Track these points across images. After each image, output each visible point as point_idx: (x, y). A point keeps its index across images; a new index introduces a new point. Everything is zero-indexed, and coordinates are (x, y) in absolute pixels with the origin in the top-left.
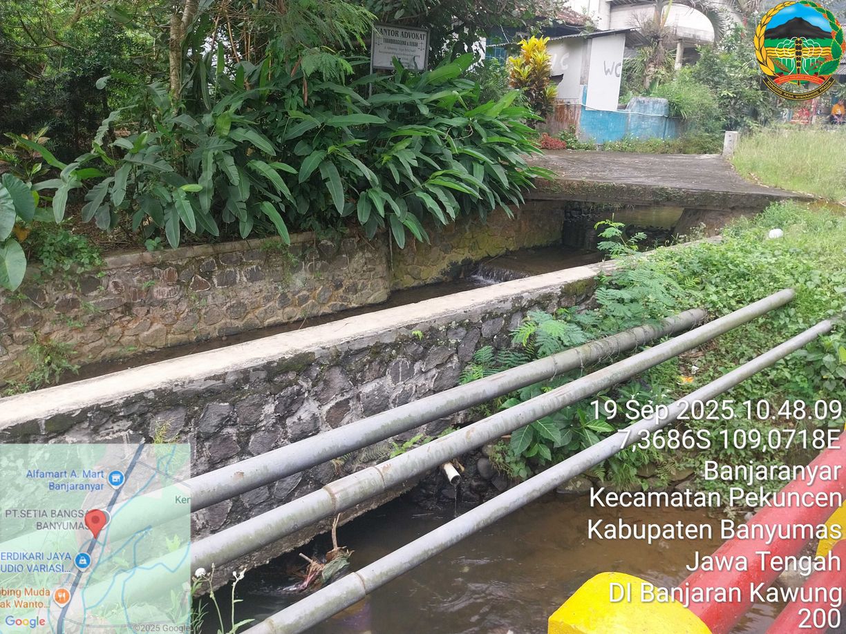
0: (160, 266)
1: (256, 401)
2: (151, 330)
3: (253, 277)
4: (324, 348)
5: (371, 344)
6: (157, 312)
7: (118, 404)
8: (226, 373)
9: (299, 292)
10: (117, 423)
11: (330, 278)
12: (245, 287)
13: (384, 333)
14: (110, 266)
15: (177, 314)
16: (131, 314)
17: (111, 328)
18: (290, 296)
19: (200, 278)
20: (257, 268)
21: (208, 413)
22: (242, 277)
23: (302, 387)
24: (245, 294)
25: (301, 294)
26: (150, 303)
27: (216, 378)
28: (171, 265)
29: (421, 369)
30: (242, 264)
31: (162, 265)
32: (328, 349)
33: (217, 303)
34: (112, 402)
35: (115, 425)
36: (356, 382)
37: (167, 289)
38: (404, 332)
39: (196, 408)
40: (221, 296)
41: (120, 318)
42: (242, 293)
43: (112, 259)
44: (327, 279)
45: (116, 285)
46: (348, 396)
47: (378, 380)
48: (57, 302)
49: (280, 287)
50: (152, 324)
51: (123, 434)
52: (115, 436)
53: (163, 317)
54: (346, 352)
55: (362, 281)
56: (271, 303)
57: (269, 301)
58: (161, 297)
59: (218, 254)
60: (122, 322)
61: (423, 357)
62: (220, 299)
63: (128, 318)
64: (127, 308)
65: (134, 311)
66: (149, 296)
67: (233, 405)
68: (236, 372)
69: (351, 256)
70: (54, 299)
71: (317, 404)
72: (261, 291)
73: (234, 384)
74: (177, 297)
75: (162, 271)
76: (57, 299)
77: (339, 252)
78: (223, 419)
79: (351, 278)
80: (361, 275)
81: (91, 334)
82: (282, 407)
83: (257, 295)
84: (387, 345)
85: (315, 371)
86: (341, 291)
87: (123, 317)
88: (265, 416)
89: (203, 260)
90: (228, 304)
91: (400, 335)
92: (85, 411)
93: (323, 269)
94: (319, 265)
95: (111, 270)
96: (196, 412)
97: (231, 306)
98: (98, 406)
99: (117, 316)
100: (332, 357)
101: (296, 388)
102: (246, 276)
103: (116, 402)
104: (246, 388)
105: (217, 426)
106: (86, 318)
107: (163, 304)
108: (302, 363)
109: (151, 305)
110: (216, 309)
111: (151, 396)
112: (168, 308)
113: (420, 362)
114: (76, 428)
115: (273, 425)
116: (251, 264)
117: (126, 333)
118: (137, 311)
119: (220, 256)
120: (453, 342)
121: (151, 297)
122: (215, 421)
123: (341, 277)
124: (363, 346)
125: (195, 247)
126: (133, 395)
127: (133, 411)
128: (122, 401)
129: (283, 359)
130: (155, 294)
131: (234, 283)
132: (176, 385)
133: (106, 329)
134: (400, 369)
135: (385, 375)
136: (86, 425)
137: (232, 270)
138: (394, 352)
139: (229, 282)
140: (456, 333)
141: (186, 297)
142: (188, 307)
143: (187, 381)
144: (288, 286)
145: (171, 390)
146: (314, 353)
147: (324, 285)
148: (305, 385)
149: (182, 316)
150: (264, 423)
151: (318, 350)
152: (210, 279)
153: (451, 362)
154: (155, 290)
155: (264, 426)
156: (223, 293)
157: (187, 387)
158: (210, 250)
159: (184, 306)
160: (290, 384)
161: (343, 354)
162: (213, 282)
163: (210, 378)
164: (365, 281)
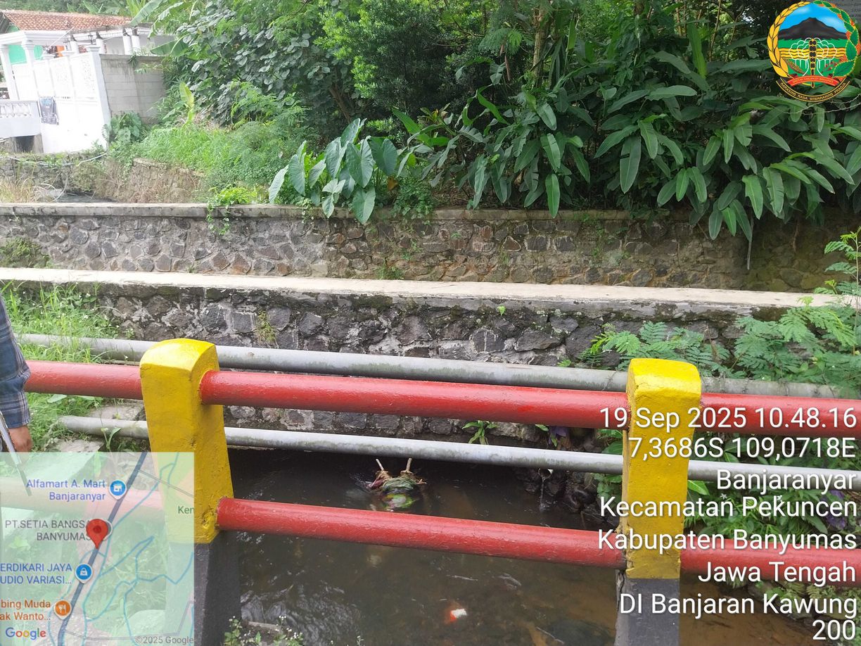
0: (479, 224)
1: (343, 322)
2: (466, 275)
3: (563, 247)
4: (401, 297)
5: (450, 306)
6: (472, 262)
7: (247, 293)
8: (319, 293)
9: (612, 270)
10: (250, 306)
11: (652, 262)
12: (554, 255)
13: (465, 299)
14: (440, 218)
15: (489, 267)
16: (452, 259)
17: (436, 267)
18: (601, 272)
19: (512, 239)
20: (568, 238)
21: (306, 319)
22: (551, 245)
23: (381, 323)
24: (553, 261)
25: (614, 272)
26: (469, 254)
27: (310, 294)
28: (488, 224)
29: (514, 347)
30: (554, 233)
31: (481, 223)
32: (406, 298)
33: (525, 264)
34: (243, 290)
35: (247, 306)
36: (435, 336)
37: (483, 244)
38: (490, 305)
39: (299, 313)
40: (529, 258)
41: (444, 260)
42: (550, 260)
43: (441, 211)
44: (648, 262)
45: (444, 233)
46: (427, 346)
47: (459, 342)
48: (401, 239)
49: (590, 261)
50: (467, 270)
51: (250, 314)
52: (246, 314)
53: (477, 267)
54: (423, 306)
55: (694, 273)
56: (579, 275)
57: (577, 273)
58: (477, 250)
59: (531, 220)
60: (444, 264)
61: (515, 335)
62: (529, 261)
63: (449, 262)
64: (450, 254)
65: (455, 257)
66: (468, 247)
67: (325, 319)
68: (326, 295)
69: (684, 241)
70: (400, 236)
71: (398, 343)
72: (570, 261)
73: (326, 304)
74: (491, 253)
75: (480, 228)
76: (402, 236)
77: (667, 236)
78: (317, 327)
79: (679, 266)
80: (694, 266)
81: (421, 268)
82: (364, 335)
83: (565, 265)
84: (469, 312)
85: (395, 314)
86: (665, 278)
87: (445, 260)
88: (351, 336)
89: (517, 224)
90: (536, 268)
91: (484, 306)
92: (228, 291)
93: (644, 251)
94: (640, 246)
95: (441, 220)
96: (298, 315)
97: (538, 270)
98: (236, 290)
99: (442, 258)
100: (410, 306)
101: (376, 323)
102: (556, 245)
103: (245, 291)
104: (337, 310)
105: (312, 331)
106: (420, 255)
107: (479, 256)
108: (382, 304)
109: (469, 255)
110: (524, 270)
111: (267, 294)
112: (482, 260)
113: (513, 340)
114: (225, 300)
115: (358, 346)
116: (563, 234)
117: (446, 274)
118: (457, 257)
119: (533, 222)
120: (558, 331)
121: (470, 249)
122: (311, 327)
123: (667, 264)
124: (441, 306)
125: (510, 211)
126: (256, 289)
127: (256, 301)
128: (249, 292)
129: (365, 296)
130: (474, 246)
131: (544, 249)
132: (283, 292)
133: (432, 267)
134: (485, 339)
135: (467, 339)
136: (229, 300)
137: (544, 237)
138: (479, 321)
139: (539, 247)
140: (563, 323)
141: (498, 254)
142: (498, 263)
143: (291, 291)
144: (600, 262)
145: (280, 294)
146: (391, 298)
147: (642, 268)
148: (385, 323)
149: (493, 269)
150: (350, 341)
151: (396, 297)
152: (522, 242)
153: (555, 352)
154: (474, 243)
155: (350, 344)
156: (532, 257)
157: (290, 295)
158: (524, 215)
159: (495, 261)
160: (371, 317)
161: (420, 307)
162: (524, 245)
163: (306, 293)
164: (698, 274)
